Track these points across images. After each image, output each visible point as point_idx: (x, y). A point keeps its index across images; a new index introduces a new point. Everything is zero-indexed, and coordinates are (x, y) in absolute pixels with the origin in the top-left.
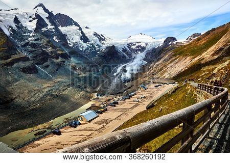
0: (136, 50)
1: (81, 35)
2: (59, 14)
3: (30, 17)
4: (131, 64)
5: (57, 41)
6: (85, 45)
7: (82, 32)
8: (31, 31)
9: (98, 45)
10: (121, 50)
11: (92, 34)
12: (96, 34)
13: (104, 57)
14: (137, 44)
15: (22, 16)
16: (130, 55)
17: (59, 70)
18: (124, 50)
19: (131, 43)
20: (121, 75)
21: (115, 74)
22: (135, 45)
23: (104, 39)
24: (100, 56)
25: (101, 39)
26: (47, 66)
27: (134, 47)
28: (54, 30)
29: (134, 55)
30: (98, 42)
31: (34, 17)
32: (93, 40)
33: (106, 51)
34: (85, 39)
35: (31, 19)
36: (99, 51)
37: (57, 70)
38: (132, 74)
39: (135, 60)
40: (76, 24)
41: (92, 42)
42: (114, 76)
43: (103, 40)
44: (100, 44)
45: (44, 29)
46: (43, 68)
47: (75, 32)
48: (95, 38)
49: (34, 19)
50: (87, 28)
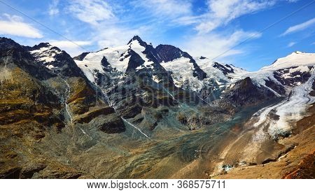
0: (292, 81)
1: (194, 69)
2: (160, 46)
3: (122, 55)
4: (287, 105)
5: (157, 81)
6: (201, 83)
7: (196, 65)
8: (122, 73)
9: (221, 81)
10: (263, 83)
11: (210, 65)
12: (217, 65)
13: (234, 98)
14: (292, 71)
15: (112, 55)
16: (282, 91)
17: (159, 124)
18: (269, 83)
19: (280, 70)
20: (268, 125)
21: (256, 125)
22: (287, 72)
23: (232, 71)
24: (227, 96)
25: (225, 72)
26: (141, 120)
27: (286, 76)
28: (152, 67)
29: (288, 89)
30: (222, 76)
31: (127, 53)
32: (214, 73)
33: (235, 88)
34: (200, 74)
35: (123, 57)
36: (224, 89)
37: (156, 124)
38: (291, 122)
39: (292, 97)
40: (186, 55)
41: (212, 77)
42: (253, 128)
43: (229, 72)
44: (225, 79)
45: (140, 68)
46: (133, 123)
47: (185, 66)
48: (216, 70)
49: (126, 57)
50: (202, 58)
